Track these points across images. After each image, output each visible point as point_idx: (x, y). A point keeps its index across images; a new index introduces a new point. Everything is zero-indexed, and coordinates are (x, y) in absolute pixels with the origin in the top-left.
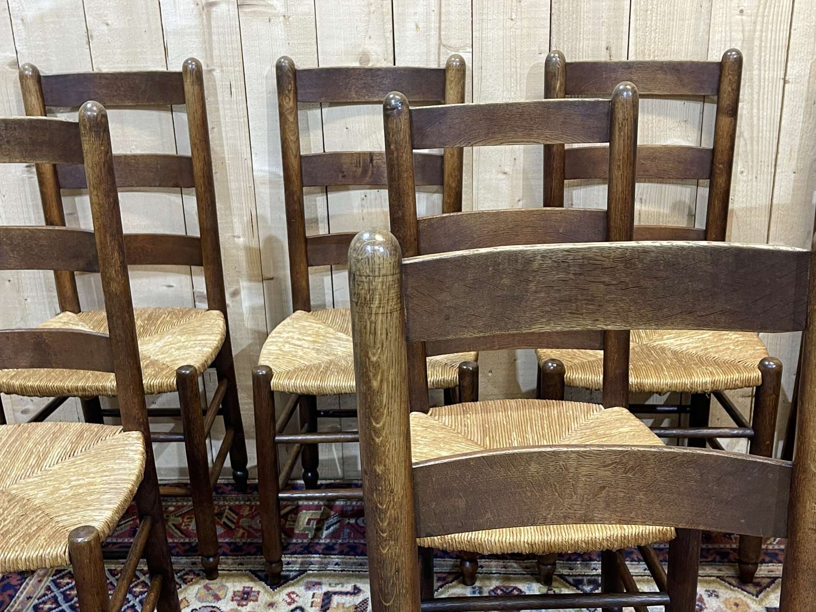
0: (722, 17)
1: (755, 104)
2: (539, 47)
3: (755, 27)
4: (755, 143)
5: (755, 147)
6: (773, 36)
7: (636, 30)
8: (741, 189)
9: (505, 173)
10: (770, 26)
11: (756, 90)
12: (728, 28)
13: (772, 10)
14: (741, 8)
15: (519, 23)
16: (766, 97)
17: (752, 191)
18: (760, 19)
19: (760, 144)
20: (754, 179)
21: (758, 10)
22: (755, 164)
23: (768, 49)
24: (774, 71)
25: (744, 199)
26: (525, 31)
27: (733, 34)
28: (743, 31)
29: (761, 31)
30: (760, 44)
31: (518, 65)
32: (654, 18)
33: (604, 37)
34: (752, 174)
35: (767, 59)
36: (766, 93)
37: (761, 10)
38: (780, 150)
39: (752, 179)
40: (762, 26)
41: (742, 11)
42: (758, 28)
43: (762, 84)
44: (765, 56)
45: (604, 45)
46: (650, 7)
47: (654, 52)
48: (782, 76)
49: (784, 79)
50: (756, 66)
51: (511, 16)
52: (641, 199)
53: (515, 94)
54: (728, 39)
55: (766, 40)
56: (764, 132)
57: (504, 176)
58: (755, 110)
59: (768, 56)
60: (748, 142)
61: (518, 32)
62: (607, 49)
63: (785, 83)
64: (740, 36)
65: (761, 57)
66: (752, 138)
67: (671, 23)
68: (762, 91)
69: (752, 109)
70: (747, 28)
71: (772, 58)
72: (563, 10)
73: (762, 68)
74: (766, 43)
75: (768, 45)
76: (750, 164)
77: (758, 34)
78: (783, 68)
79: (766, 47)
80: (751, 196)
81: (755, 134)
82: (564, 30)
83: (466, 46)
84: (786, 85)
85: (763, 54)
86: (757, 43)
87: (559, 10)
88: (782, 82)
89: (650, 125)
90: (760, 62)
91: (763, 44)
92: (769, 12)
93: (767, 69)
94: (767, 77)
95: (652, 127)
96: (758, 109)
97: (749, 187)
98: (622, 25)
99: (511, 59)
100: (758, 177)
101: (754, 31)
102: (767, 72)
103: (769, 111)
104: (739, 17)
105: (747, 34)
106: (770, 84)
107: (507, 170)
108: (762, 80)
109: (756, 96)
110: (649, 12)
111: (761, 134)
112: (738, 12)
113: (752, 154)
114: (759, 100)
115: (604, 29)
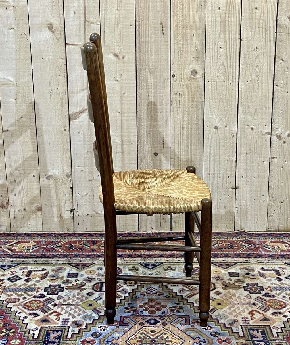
0: (211, 11)
1: (228, 50)
2: (130, 23)
3: (226, 15)
4: (229, 68)
5: (229, 70)
6: (234, 19)
7: (173, 16)
8: (224, 89)
9: (117, 81)
10: (232, 15)
11: (228, 44)
12: (214, 15)
13: (233, 8)
14: (219, 7)
15: (121, 12)
16: (232, 47)
17: (229, 90)
18: (227, 11)
19: (232, 68)
20: (230, 84)
21: (227, 8)
22: (230, 78)
23: (232, 25)
24: (235, 35)
25: (226, 94)
26: (124, 15)
27: (216, 18)
28: (221, 17)
29: (229, 17)
30: (229, 23)
31: (121, 31)
32: (181, 11)
33: (159, 19)
34: (229, 82)
35: (232, 30)
36: (232, 45)
37: (228, 8)
38: (240, 71)
39: (229, 85)
40: (229, 15)
41: (219, 8)
42: (227, 15)
43: (231, 41)
44: (231, 28)
45: (159, 22)
46: (179, 6)
47: (182, 26)
48: (239, 38)
49: (240, 39)
50: (227, 33)
51: (117, 8)
52: (179, 94)
53: (120, 44)
54: (214, 20)
55: (231, 21)
56: (233, 63)
57: (117, 82)
58: (228, 53)
59: (232, 28)
60: (226, 67)
61: (121, 16)
62: (161, 24)
63: (241, 40)
64: (220, 19)
65: (229, 28)
66: (228, 65)
67: (189, 13)
68: (231, 44)
69: (227, 52)
70: (222, 16)
71: (234, 29)
72: (141, 6)
73: (230, 34)
74: (231, 23)
75: (232, 23)
76: (228, 77)
77: (227, 18)
78: (239, 34)
79: (231, 24)
80: (229, 92)
81: (229, 64)
82: (141, 15)
83: (97, 21)
84: (241, 41)
85: (230, 27)
86: (227, 22)
87: (139, 6)
88: (239, 40)
89: (182, 59)
90: (229, 31)
91: (230, 23)
92: (231, 9)
93: (232, 34)
94: (232, 38)
95: (183, 60)
96: (230, 52)
97: (228, 88)
98: (167, 13)
99: (118, 28)
100: (232, 83)
101: (226, 17)
102: (232, 36)
103: (234, 53)
104: (219, 11)
105: (222, 18)
106: (234, 41)
107: (118, 79)
108: (230, 39)
109: (228, 47)
110: (179, 8)
111: (231, 64)
112: (218, 8)
113: (228, 73)
114: (229, 48)
115: (159, 15)
